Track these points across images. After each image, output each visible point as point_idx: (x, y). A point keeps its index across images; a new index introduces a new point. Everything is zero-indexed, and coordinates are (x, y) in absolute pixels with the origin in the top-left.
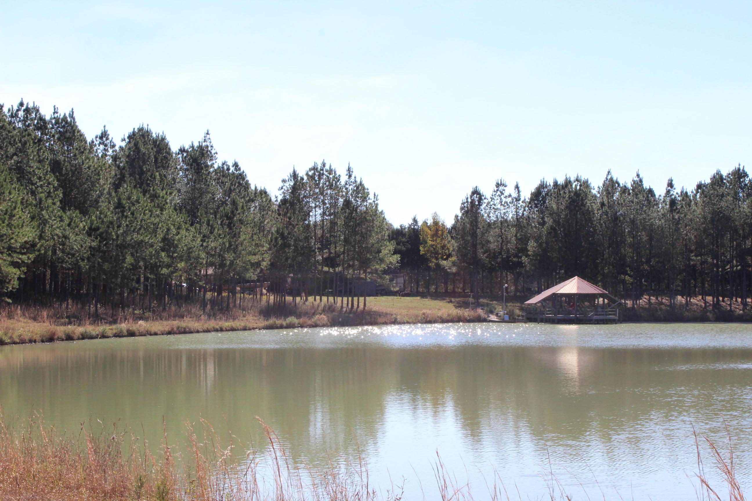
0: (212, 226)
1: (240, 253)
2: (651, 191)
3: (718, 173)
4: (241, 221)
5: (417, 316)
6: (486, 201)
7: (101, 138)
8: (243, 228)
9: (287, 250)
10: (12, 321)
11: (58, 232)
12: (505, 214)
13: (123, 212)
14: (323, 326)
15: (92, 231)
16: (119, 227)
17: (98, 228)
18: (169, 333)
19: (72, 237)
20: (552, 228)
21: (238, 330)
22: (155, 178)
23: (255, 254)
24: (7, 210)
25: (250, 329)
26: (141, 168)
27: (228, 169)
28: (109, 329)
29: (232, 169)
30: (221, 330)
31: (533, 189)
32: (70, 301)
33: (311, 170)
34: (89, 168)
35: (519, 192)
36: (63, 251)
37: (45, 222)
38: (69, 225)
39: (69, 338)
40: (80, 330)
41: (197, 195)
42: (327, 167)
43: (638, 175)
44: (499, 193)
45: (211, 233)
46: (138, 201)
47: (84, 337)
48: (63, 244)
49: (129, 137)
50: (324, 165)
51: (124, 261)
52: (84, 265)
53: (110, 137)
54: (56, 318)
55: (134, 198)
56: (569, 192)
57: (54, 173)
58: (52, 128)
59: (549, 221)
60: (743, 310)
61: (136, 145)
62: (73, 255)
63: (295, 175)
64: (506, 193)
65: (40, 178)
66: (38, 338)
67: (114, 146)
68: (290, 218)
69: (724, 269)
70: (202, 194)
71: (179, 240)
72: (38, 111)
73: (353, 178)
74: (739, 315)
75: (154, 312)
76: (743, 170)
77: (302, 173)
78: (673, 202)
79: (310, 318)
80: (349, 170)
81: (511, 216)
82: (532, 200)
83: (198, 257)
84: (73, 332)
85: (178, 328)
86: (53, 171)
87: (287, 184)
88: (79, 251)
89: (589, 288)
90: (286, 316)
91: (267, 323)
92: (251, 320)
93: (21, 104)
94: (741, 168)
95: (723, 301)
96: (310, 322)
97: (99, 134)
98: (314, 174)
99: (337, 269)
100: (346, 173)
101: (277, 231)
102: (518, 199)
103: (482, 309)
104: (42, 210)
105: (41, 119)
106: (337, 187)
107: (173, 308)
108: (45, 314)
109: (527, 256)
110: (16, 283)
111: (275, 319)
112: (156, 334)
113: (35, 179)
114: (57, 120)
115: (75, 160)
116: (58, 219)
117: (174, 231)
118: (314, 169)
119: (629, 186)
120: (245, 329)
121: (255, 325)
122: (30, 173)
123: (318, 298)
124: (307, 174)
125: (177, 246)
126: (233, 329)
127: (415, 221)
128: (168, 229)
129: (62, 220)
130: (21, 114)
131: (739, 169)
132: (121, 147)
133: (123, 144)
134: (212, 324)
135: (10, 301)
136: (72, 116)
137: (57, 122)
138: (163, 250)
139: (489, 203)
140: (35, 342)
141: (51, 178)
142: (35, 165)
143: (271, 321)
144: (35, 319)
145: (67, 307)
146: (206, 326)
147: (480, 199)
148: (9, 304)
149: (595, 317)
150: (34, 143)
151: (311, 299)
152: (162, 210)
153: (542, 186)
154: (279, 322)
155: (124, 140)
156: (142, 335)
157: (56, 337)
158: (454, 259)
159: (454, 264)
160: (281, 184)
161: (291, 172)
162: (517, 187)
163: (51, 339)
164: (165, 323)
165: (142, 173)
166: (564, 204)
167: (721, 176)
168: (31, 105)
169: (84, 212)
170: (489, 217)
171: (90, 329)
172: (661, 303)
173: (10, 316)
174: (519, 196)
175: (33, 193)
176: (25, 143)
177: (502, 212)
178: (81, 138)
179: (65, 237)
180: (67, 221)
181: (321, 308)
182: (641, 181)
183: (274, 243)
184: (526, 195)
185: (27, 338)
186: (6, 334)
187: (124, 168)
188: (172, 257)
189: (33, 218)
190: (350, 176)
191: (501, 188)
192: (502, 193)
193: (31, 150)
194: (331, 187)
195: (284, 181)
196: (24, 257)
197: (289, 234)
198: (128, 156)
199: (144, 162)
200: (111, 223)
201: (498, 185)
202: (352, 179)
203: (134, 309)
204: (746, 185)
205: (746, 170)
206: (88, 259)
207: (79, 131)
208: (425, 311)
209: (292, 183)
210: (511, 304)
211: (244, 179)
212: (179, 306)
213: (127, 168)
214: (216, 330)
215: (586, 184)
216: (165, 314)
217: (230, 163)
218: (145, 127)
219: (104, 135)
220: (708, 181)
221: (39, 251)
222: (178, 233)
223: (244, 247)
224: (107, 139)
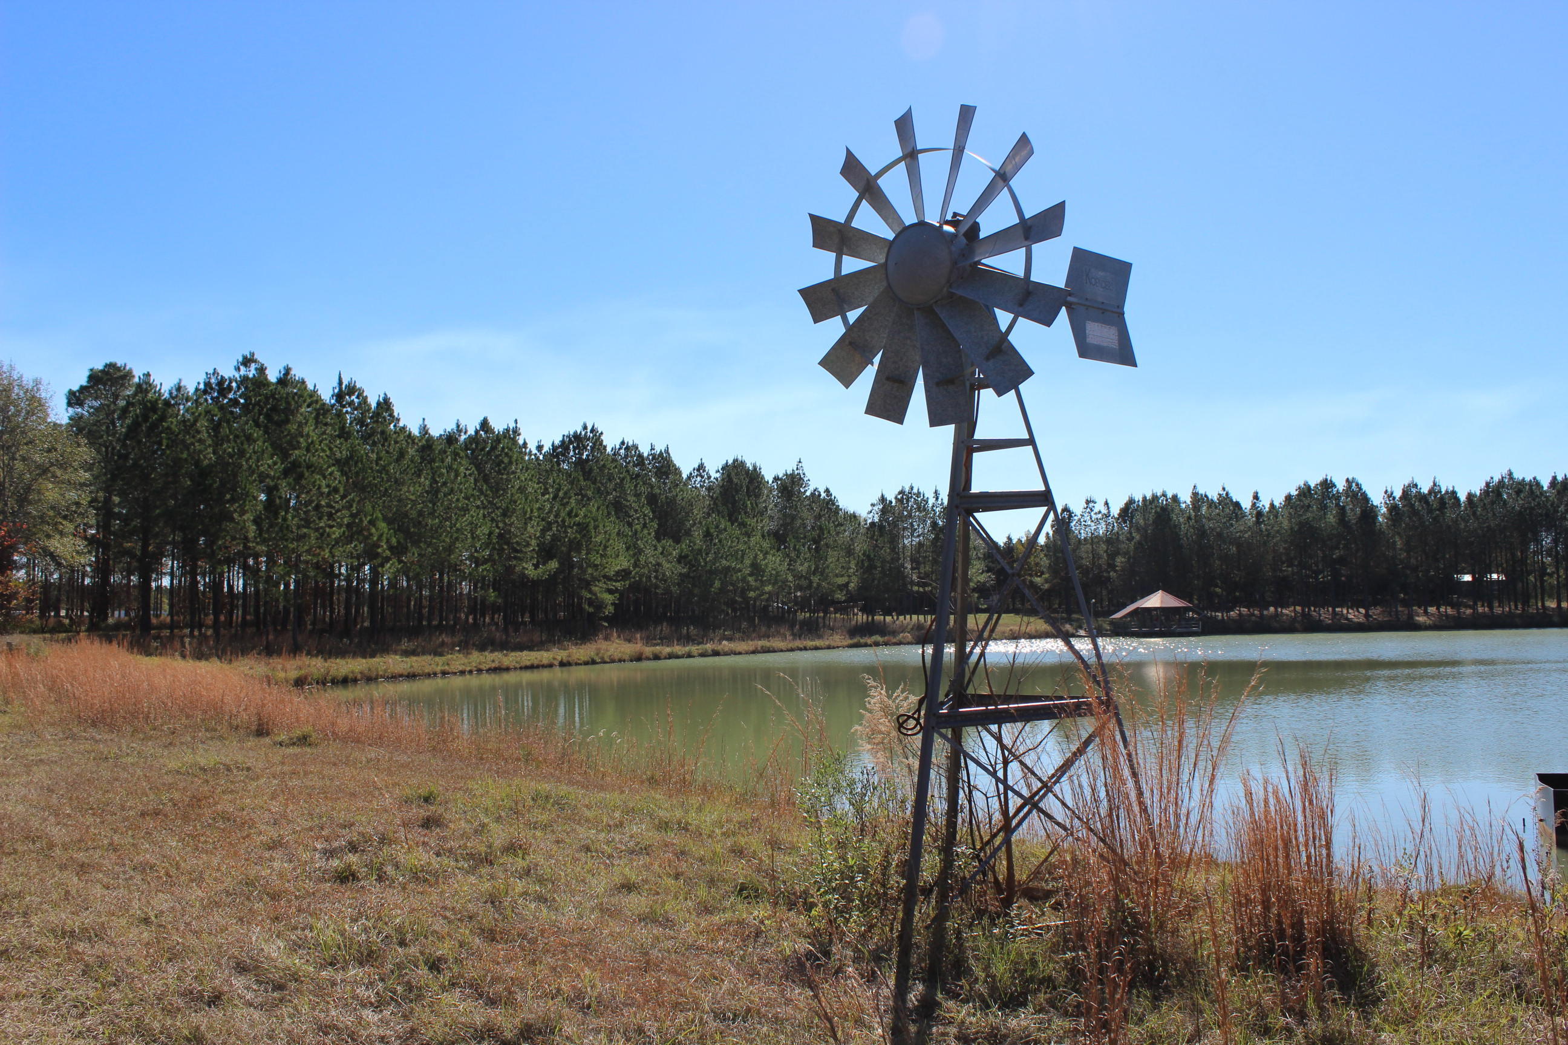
0: (798, 551)
1: (827, 576)
2: (1237, 505)
3: (1306, 484)
4: (827, 545)
5: (1004, 633)
6: (1076, 518)
7: (698, 470)
8: (830, 552)
9: (874, 571)
10: (609, 643)
11: (651, 560)
12: (1095, 530)
13: (712, 540)
14: (909, 643)
15: (681, 559)
16: (707, 554)
17: (686, 556)
18: (753, 652)
19: (666, 565)
20: (1139, 543)
21: (822, 649)
22: (746, 506)
23: (842, 576)
24: (601, 542)
25: (834, 648)
26: (733, 497)
27: (820, 495)
28: (694, 649)
29: (823, 495)
30: (805, 649)
31: (1122, 505)
32: (665, 624)
33: (900, 493)
34: (682, 499)
35: (1108, 508)
36: (656, 577)
37: (640, 551)
38: (662, 553)
39: (657, 657)
40: (668, 650)
41: (788, 520)
42: (915, 491)
43: (1224, 489)
44: (1088, 510)
45: (798, 557)
46: (725, 530)
47: (671, 656)
48: (656, 571)
49: (723, 469)
50: (912, 488)
51: (711, 586)
52: (675, 589)
53: (707, 469)
54: (649, 640)
55: (722, 526)
56: (1156, 507)
57: (651, 506)
58: (649, 464)
59: (1137, 537)
60: (1332, 620)
61: (729, 475)
62: (665, 581)
63: (883, 499)
64: (1096, 510)
65: (636, 511)
66: (627, 657)
67: (709, 477)
68: (877, 541)
69: (1316, 578)
70: (793, 518)
71: (766, 565)
72: (637, 448)
73: (940, 500)
74: (1327, 624)
75: (744, 632)
76: (1331, 481)
77: (891, 496)
78: (1259, 514)
79: (895, 637)
80: (936, 492)
81: (1101, 532)
82: (1120, 515)
83: (786, 581)
84: (661, 652)
85: (762, 647)
86: (650, 503)
87: (876, 508)
88: (671, 577)
89: (1173, 602)
90: (871, 635)
91: (850, 642)
92: (837, 639)
93: (623, 443)
94: (1329, 479)
95: (1315, 611)
96: (894, 640)
97: (696, 466)
98: (902, 497)
99: (926, 589)
100: (933, 495)
101: (864, 554)
102: (1107, 516)
103: (1071, 624)
104: (637, 540)
105: (640, 456)
106: (925, 509)
107: (763, 629)
108: (638, 636)
109: (1116, 571)
110: (611, 609)
111: (859, 638)
112: (740, 653)
113: (632, 513)
114: (654, 456)
115: (670, 492)
116: (653, 548)
117: (761, 556)
118: (902, 492)
119: (1215, 499)
120: (829, 647)
121: (840, 644)
122: (627, 506)
123: (908, 617)
124: (896, 498)
125: (764, 571)
126: (816, 648)
127: (1009, 539)
128: (756, 555)
129: (656, 549)
130: (622, 452)
131: (1326, 480)
132: (717, 479)
133: (718, 475)
134: (798, 643)
135: (606, 624)
136: (667, 451)
137: (654, 458)
138: (751, 575)
139: (1079, 520)
140: (624, 661)
141: (647, 510)
142: (631, 498)
143: (855, 640)
144: (629, 641)
145: (662, 630)
146: (790, 645)
147: (1070, 516)
148: (606, 627)
149: (1179, 630)
150: (632, 479)
151: (901, 618)
152: (749, 537)
153: (1131, 501)
154: (862, 641)
155: (718, 471)
156: (726, 654)
157: (644, 656)
158: (1047, 576)
159: (1046, 581)
160: (870, 508)
161: (880, 495)
162: (1106, 504)
163: (639, 658)
164: (751, 643)
165: (734, 502)
166: (1151, 518)
167: (1309, 487)
168: (630, 444)
169: (677, 541)
170: (1080, 533)
171: (678, 649)
172: (1253, 615)
173: (606, 638)
174: (1109, 512)
175: (630, 525)
176: (623, 479)
177: (1093, 528)
178: (677, 472)
179: (659, 564)
180: (660, 549)
181: (910, 627)
182: (1227, 494)
183: (860, 564)
184: (1115, 511)
185: (617, 658)
186: (597, 654)
187: (717, 497)
188: (761, 581)
189: (628, 549)
190: (937, 499)
191: (1091, 505)
192: (1092, 510)
193: (629, 486)
194: (919, 509)
195: (873, 505)
196: (618, 584)
197: (875, 556)
198: (723, 486)
199: (737, 492)
200: (700, 550)
201: (1088, 502)
202: (939, 502)
203: (724, 631)
204: (1333, 495)
205: (1334, 480)
206: (678, 584)
207: (674, 465)
208: (1012, 628)
209: (881, 507)
210: (1102, 619)
211: (833, 504)
212: (769, 627)
213: (720, 498)
214: (800, 649)
215: (1175, 498)
216: (754, 635)
217: (822, 490)
218: (740, 458)
219: (701, 467)
220: (1294, 493)
221: (634, 578)
222: (764, 559)
223: (830, 570)
224: (704, 471)
